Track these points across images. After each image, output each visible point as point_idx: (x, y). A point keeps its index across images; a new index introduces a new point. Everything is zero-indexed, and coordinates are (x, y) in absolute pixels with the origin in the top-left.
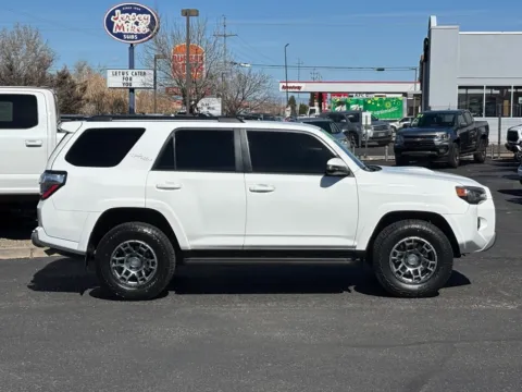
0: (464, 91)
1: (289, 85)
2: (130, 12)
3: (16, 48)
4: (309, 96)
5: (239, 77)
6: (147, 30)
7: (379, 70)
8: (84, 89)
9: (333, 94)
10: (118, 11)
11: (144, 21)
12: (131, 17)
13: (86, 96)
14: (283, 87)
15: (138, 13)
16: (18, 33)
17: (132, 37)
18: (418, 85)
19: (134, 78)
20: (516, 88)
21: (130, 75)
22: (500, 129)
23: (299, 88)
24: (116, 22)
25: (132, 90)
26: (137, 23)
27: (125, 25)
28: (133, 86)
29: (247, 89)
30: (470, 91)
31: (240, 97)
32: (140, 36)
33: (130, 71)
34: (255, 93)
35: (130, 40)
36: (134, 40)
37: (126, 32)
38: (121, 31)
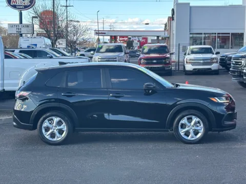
0: (191, 36)
6: (29, 4)
7: (146, 24)
9: (121, 37)
14: (96, 33)
17: (21, 7)
18: (166, 32)
19: (23, 29)
20: (218, 34)
23: (105, 33)
25: (21, 35)
27: (17, 1)
28: (22, 33)
29: (78, 34)
30: (195, 36)
31: (75, 38)
32: (25, 7)
33: (20, 25)
34: (83, 36)
35: (20, 8)
36: (22, 8)
37: (18, 4)
38: (15, 4)
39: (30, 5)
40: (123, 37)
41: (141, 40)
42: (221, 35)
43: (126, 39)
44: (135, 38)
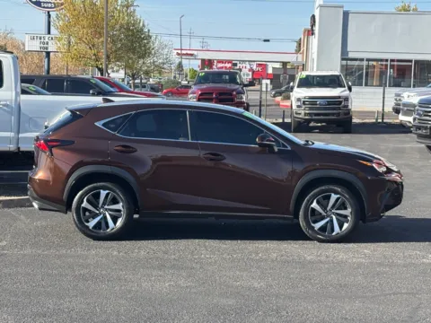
0: (344, 62)
1: (184, 52)
4: (199, 62)
7: (265, 41)
14: (178, 54)
17: (50, 5)
18: (300, 56)
19: (50, 43)
20: (392, 61)
21: (47, 40)
22: (384, 98)
23: (192, 55)
25: (48, 54)
28: (49, 50)
30: (350, 63)
33: (47, 36)
35: (48, 8)
36: (51, 8)
41: (254, 68)
42: (396, 63)
44: (244, 65)
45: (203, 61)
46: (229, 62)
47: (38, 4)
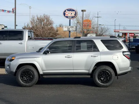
1: (116, 31)
2: (70, 11)
3: (43, 21)
5: (101, 28)
8: (57, 31)
9: (130, 33)
10: (67, 11)
11: (73, 13)
12: (70, 12)
13: (57, 33)
15: (72, 11)
16: (44, 16)
19: (70, 28)
21: (69, 28)
23: (119, 32)
24: (66, 13)
25: (70, 31)
26: (71, 14)
27: (68, 14)
32: (72, 17)
34: (106, 33)
37: (69, 16)
38: (67, 16)
39: (74, 17)
40: (131, 33)
43: (133, 35)
44: (137, 35)
45: (123, 33)
46: (133, 33)
47: (67, 17)
